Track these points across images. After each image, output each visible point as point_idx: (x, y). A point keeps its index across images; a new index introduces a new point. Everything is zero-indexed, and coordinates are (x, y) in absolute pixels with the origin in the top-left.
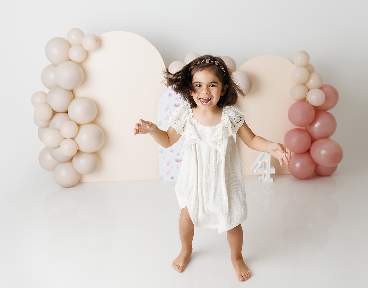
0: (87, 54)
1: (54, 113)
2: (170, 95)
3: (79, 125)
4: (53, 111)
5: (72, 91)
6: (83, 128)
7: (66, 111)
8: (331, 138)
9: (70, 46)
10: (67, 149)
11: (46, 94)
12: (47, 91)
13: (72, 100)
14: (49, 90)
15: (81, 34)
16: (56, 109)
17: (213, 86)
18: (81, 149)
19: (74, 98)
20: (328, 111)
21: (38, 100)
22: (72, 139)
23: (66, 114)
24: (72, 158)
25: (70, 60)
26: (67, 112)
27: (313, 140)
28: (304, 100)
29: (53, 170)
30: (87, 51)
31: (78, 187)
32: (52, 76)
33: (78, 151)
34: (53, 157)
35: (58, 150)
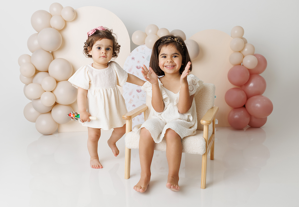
0: (66, 23)
1: (37, 72)
2: (133, 59)
3: (57, 82)
4: (36, 70)
5: (52, 54)
6: (60, 84)
7: (46, 70)
8: (262, 95)
9: (51, 16)
10: (46, 100)
11: (31, 57)
12: (31, 54)
13: (52, 61)
14: (33, 53)
15: (62, 7)
16: (39, 68)
18: (59, 101)
19: (54, 59)
20: (260, 75)
21: (24, 61)
22: (51, 92)
23: (47, 73)
24: (51, 110)
25: (52, 27)
26: (48, 72)
27: (248, 97)
28: (240, 64)
29: (34, 121)
30: (65, 20)
31: (56, 135)
32: (36, 42)
33: (56, 104)
34: (35, 109)
35: (39, 102)
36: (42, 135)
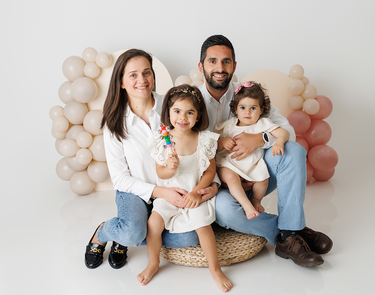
0: (101, 71)
1: (71, 125)
3: (93, 136)
4: (70, 123)
5: (87, 104)
6: (97, 139)
7: (81, 123)
8: (327, 144)
9: (85, 63)
10: (82, 158)
11: (63, 109)
12: (63, 105)
13: (87, 113)
14: (65, 104)
15: (95, 52)
16: (72, 122)
17: (190, 113)
18: (96, 158)
19: (89, 111)
20: (324, 120)
21: (56, 114)
22: (87, 148)
23: (82, 126)
24: (87, 167)
25: (86, 76)
26: (82, 125)
27: (311, 147)
28: (301, 109)
29: (69, 180)
30: (100, 68)
31: (93, 195)
32: (68, 92)
33: (93, 160)
34: (70, 166)
35: (74, 159)
36: (77, 195)
